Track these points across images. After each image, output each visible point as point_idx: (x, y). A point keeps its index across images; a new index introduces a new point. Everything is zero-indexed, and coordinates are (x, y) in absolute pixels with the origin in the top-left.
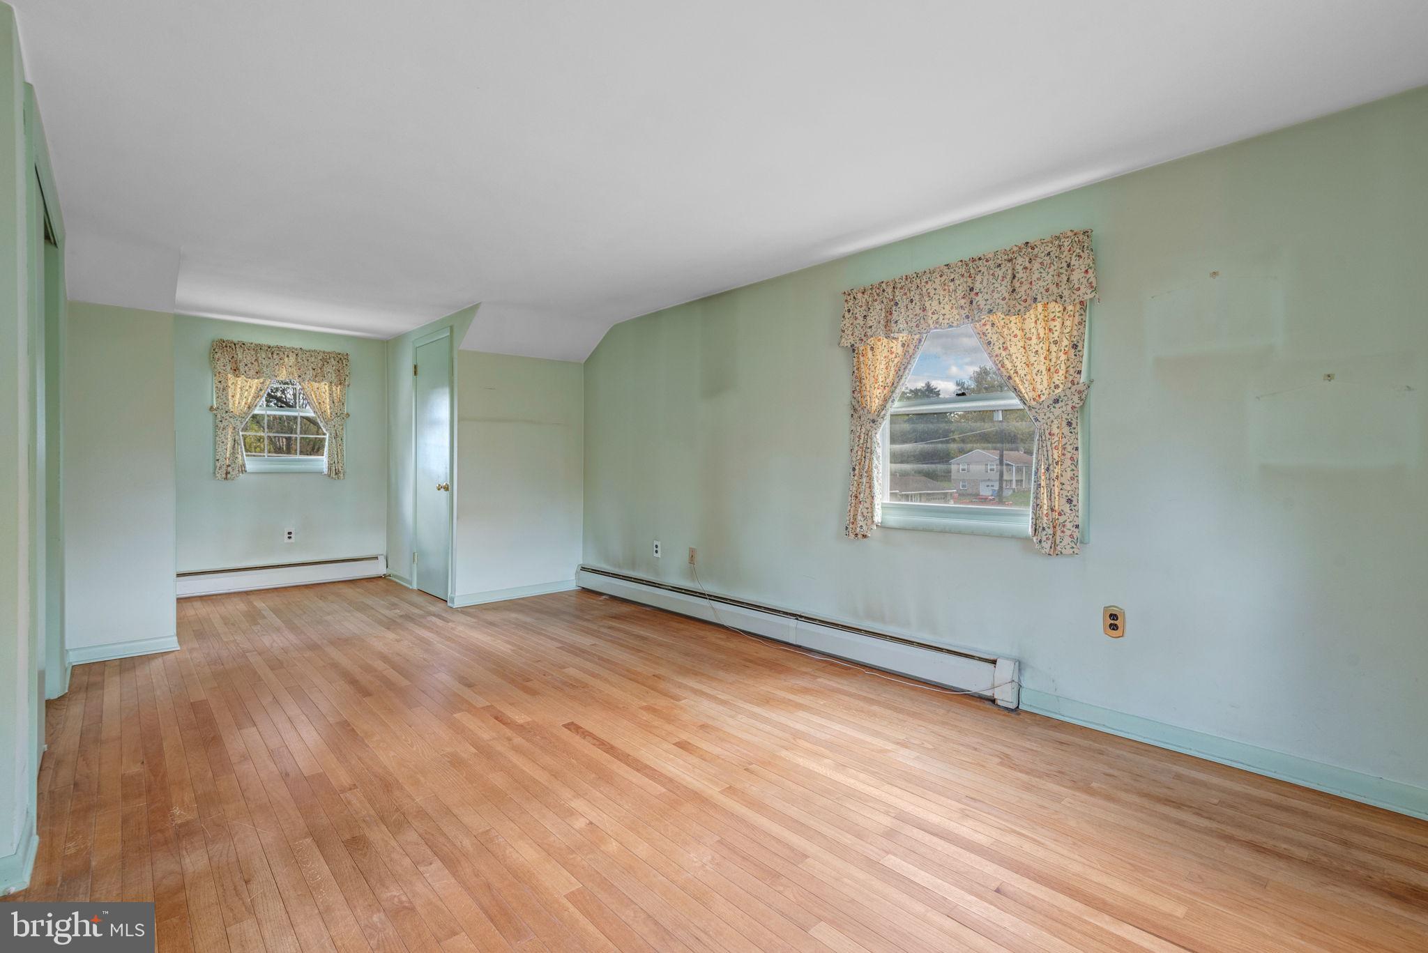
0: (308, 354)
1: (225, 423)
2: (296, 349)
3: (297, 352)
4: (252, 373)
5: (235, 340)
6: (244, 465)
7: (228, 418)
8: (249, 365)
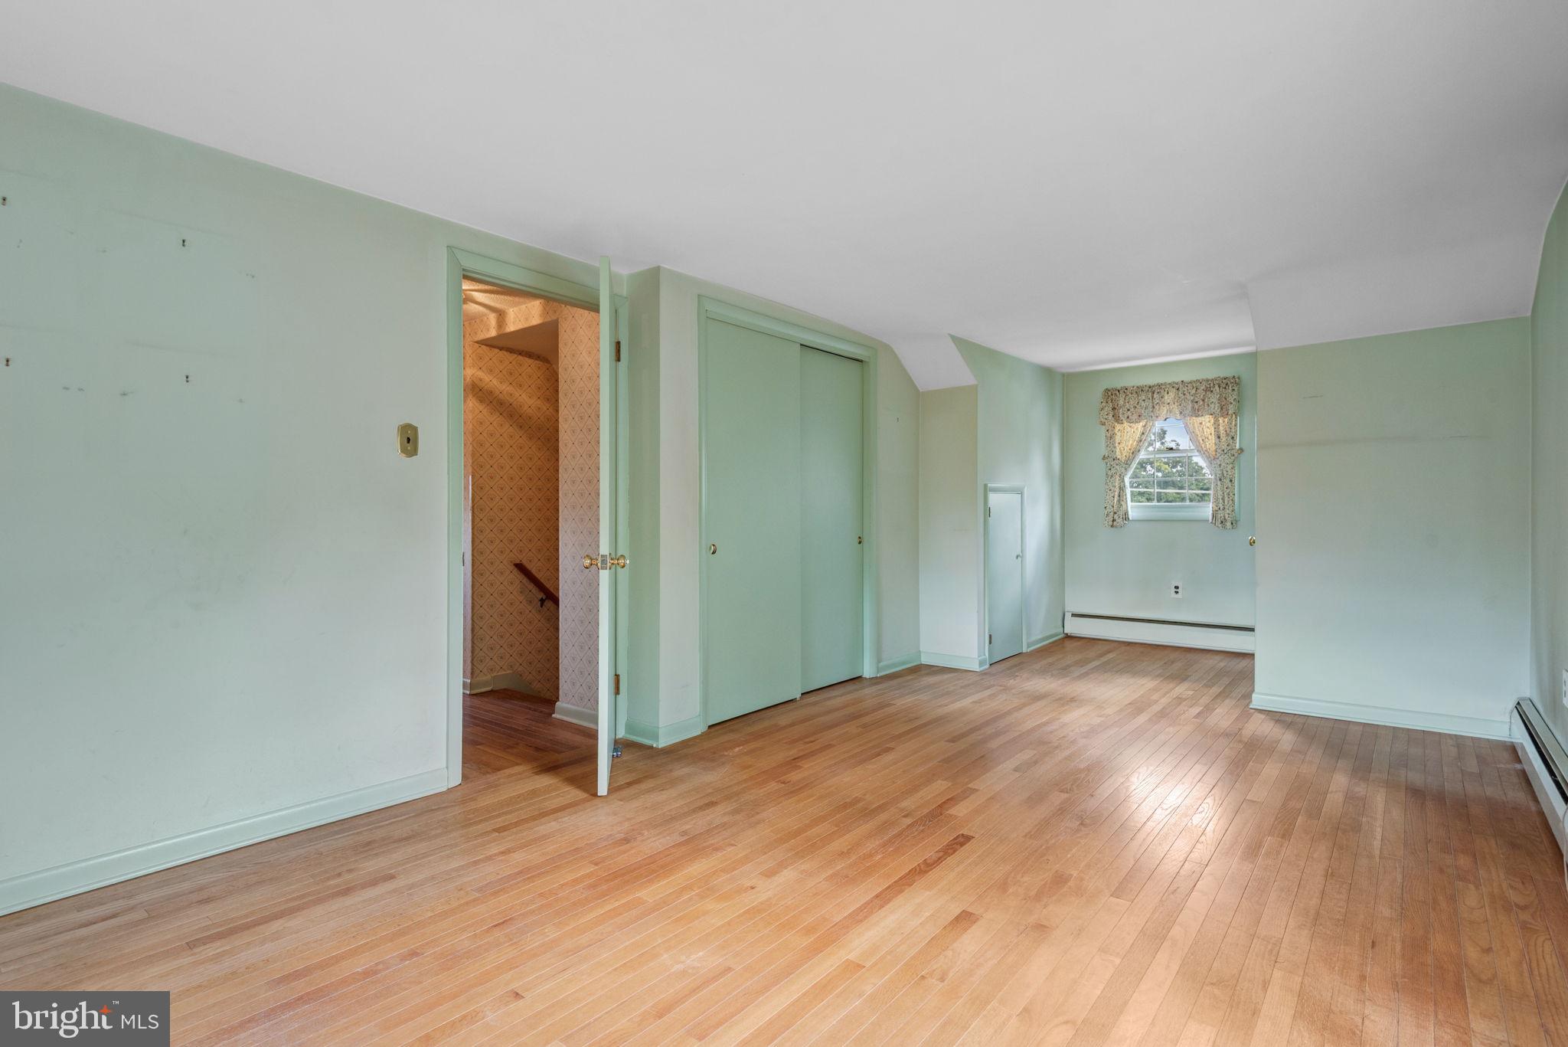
0: (1189, 385)
1: (1113, 471)
2: (1177, 384)
3: (1177, 387)
4: (1135, 417)
5: (1119, 388)
6: (1126, 513)
7: (1115, 465)
8: (1132, 410)
